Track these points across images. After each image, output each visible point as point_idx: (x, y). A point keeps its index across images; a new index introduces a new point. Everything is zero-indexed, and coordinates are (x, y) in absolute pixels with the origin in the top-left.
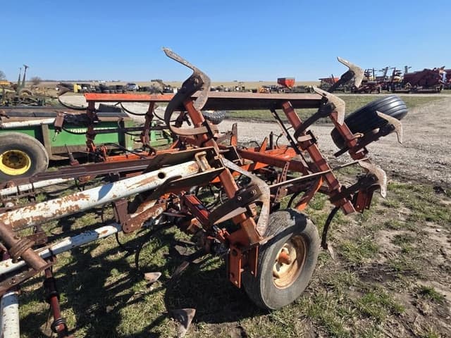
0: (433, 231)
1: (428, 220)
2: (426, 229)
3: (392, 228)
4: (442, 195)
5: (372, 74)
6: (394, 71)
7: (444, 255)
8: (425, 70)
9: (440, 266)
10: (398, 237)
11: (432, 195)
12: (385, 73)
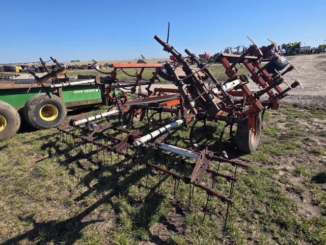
0: (300, 121)
1: (296, 117)
2: (297, 121)
3: (282, 122)
4: (297, 108)
5: (230, 51)
6: (244, 49)
7: (308, 128)
8: (263, 47)
9: (308, 132)
10: (287, 124)
11: (293, 108)
12: (238, 50)
